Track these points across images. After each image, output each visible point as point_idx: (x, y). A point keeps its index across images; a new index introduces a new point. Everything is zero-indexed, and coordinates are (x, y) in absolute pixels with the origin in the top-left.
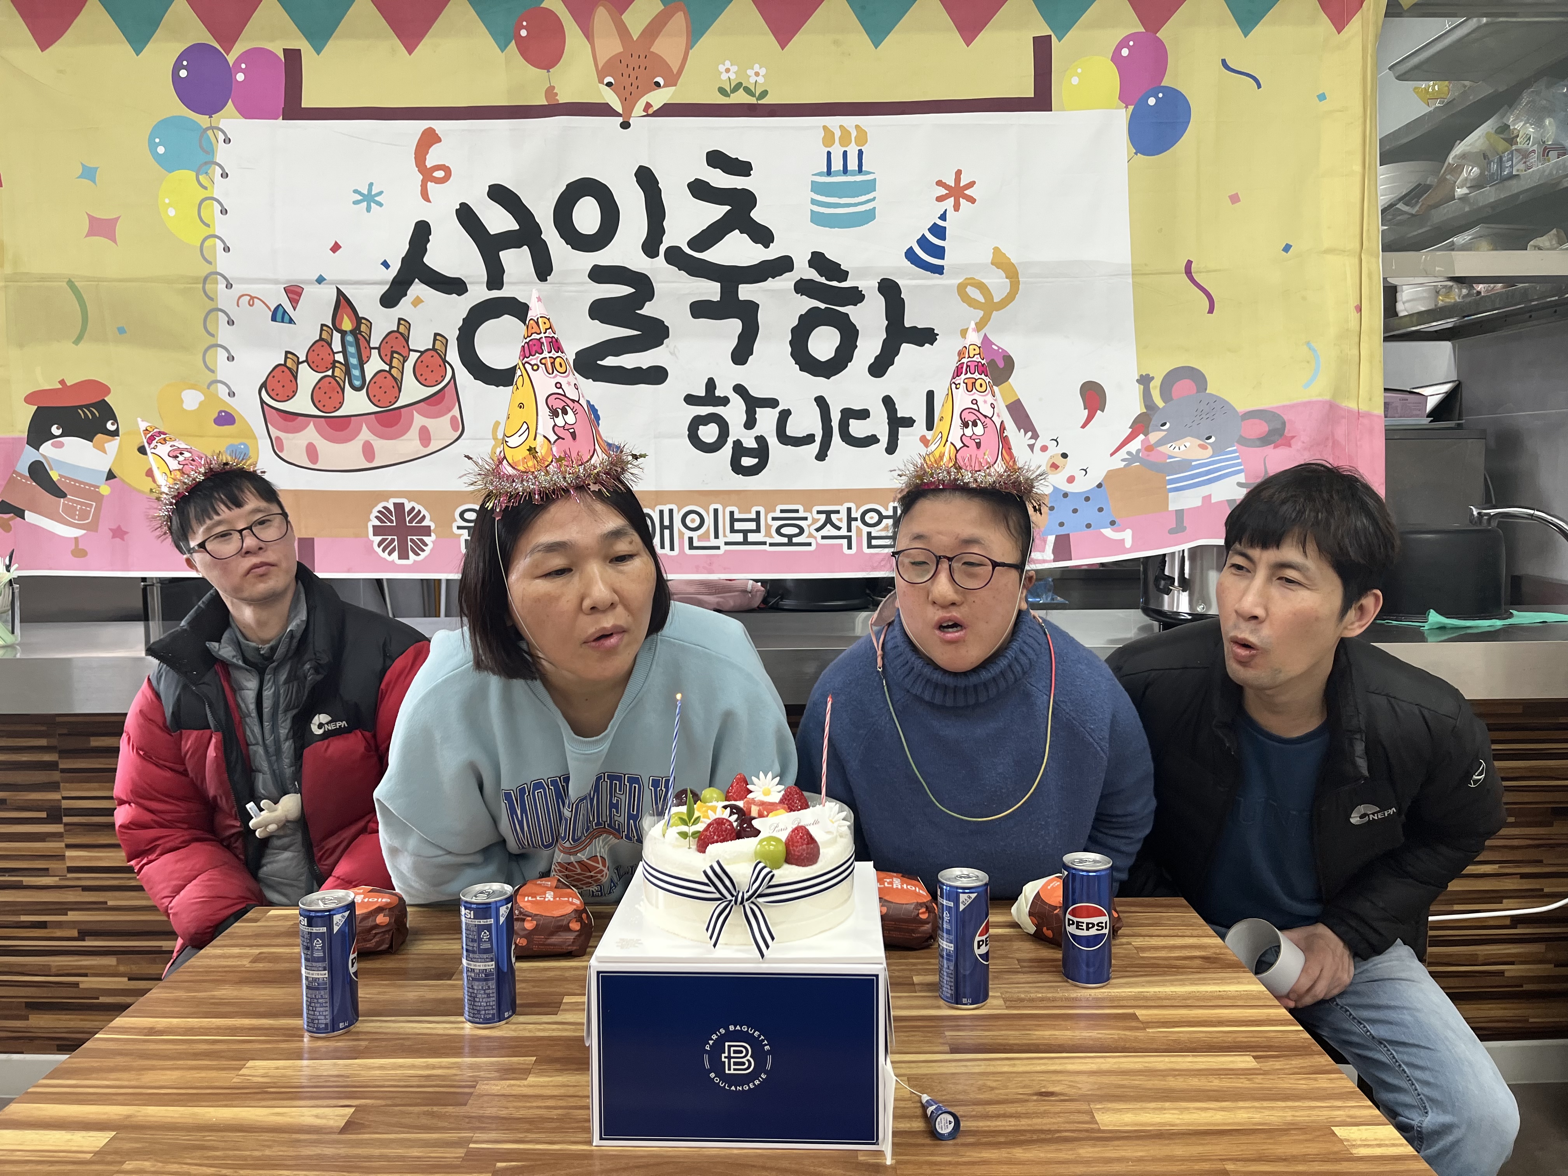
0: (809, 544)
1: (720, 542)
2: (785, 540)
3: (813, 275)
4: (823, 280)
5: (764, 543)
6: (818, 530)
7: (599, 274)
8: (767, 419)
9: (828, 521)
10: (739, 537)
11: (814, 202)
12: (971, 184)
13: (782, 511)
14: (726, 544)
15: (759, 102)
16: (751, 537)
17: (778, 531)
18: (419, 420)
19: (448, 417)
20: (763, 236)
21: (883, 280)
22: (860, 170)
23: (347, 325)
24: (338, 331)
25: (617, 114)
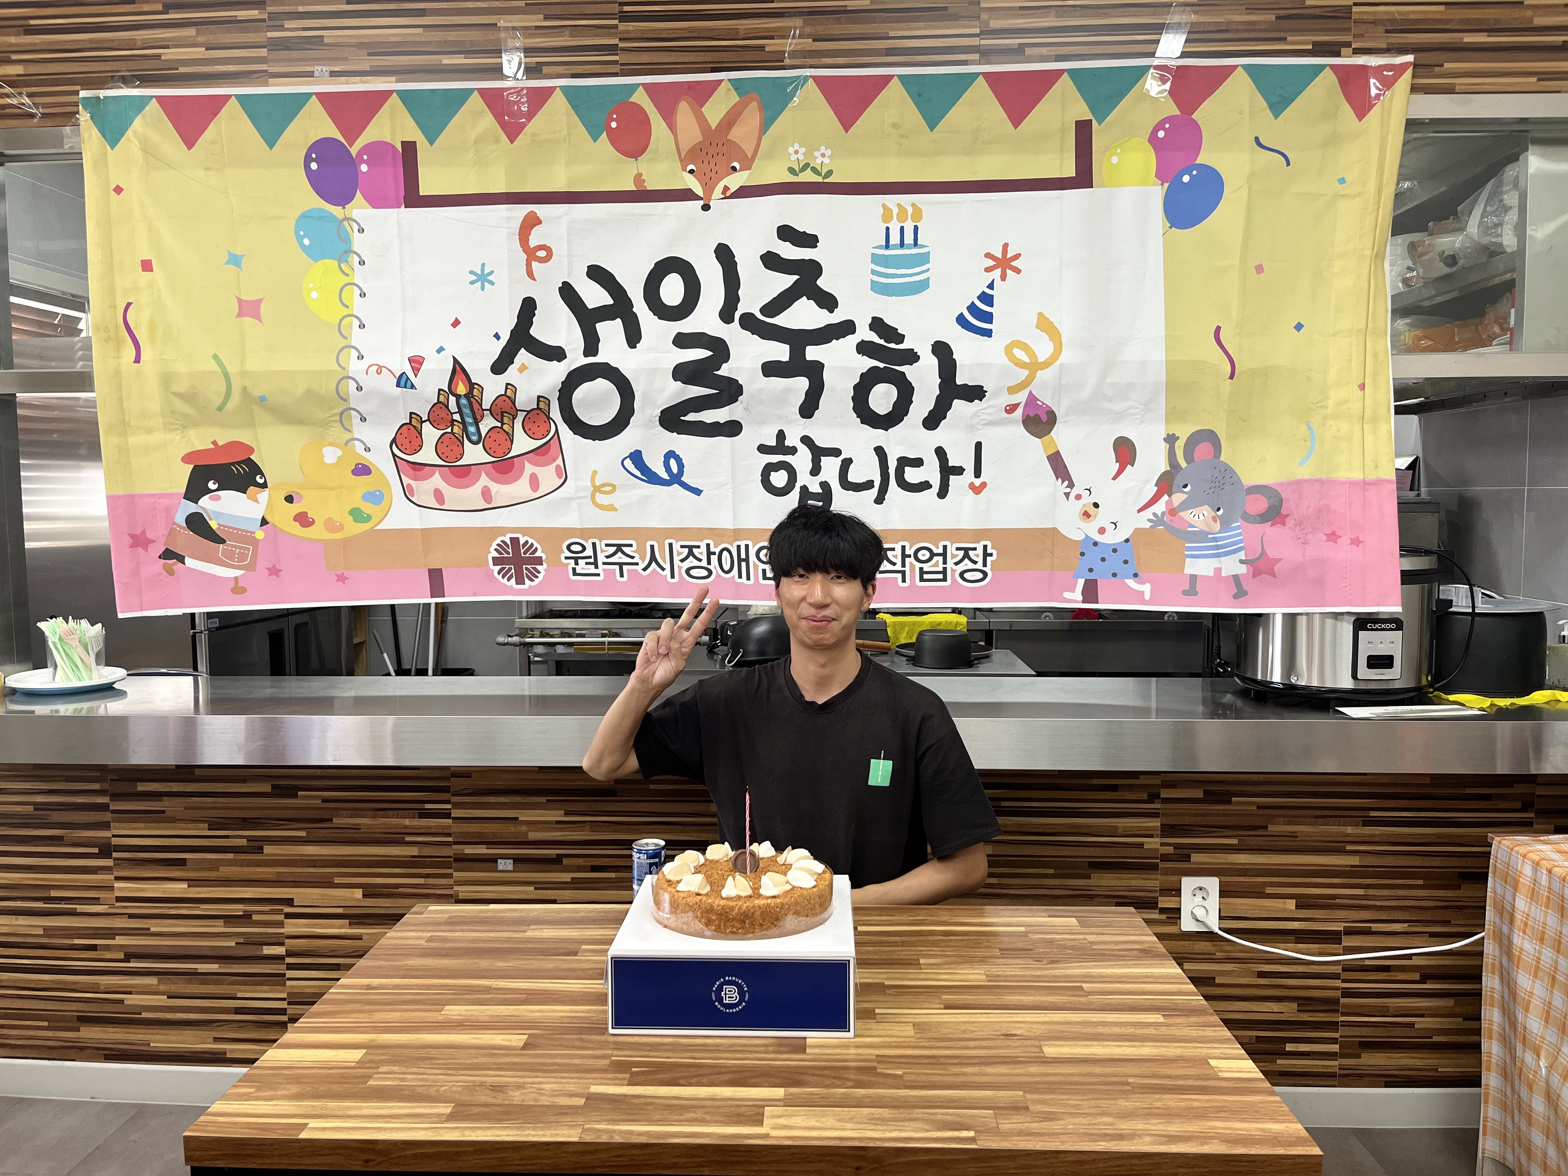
3: (874, 337)
4: (882, 342)
7: (682, 341)
8: (831, 466)
11: (874, 272)
12: (1017, 256)
15: (825, 181)
18: (529, 468)
19: (553, 466)
20: (828, 302)
21: (936, 342)
22: (916, 244)
23: (461, 389)
24: (454, 395)
25: (698, 198)
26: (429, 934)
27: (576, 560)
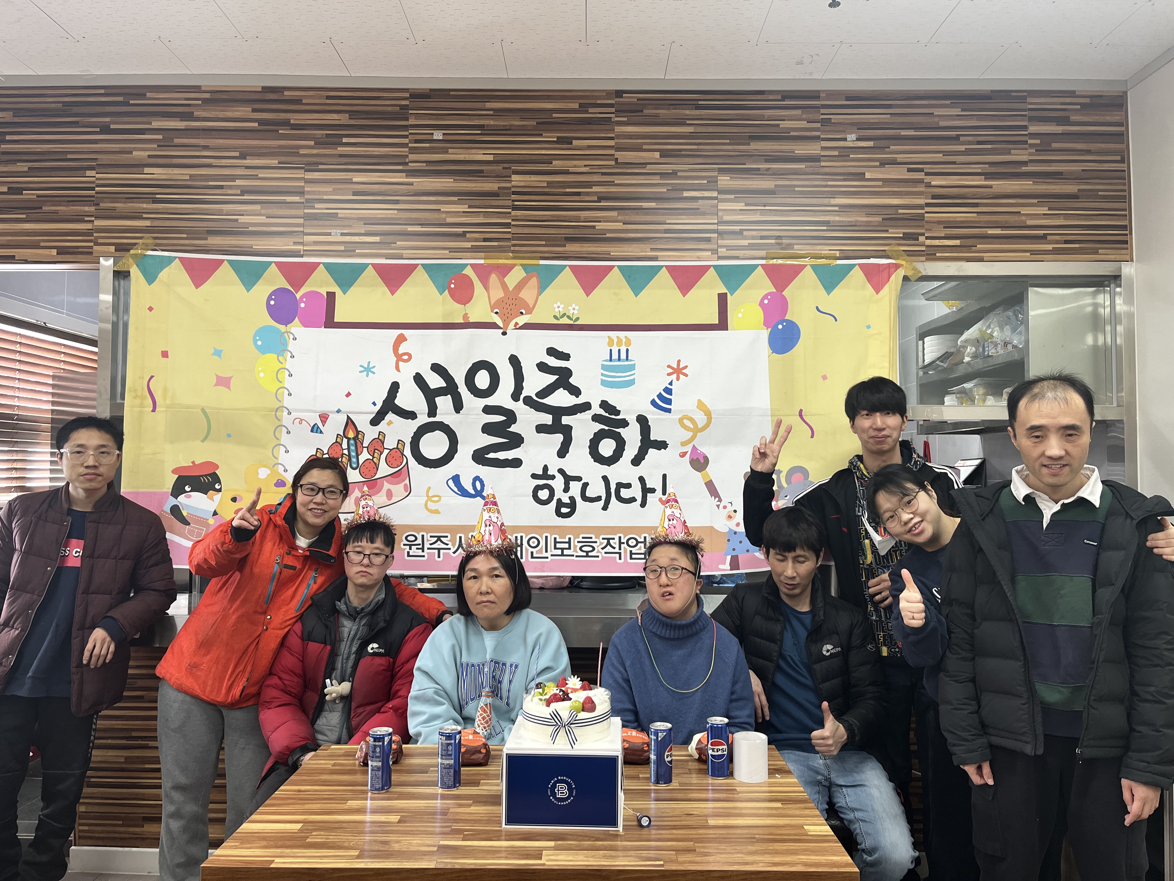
0: (598, 557)
1: (548, 555)
2: (585, 554)
3: (602, 412)
4: (607, 415)
5: (573, 556)
6: (603, 549)
7: (488, 410)
8: (575, 488)
9: (609, 544)
10: (559, 552)
11: (602, 375)
12: (686, 367)
13: (583, 538)
14: (552, 555)
15: (575, 323)
16: (566, 552)
17: (581, 549)
18: (387, 486)
19: (403, 483)
20: (575, 391)
21: (639, 415)
22: (627, 359)
23: (351, 435)
24: (346, 438)
25: (500, 328)
26: (333, 762)
27: (410, 546)
